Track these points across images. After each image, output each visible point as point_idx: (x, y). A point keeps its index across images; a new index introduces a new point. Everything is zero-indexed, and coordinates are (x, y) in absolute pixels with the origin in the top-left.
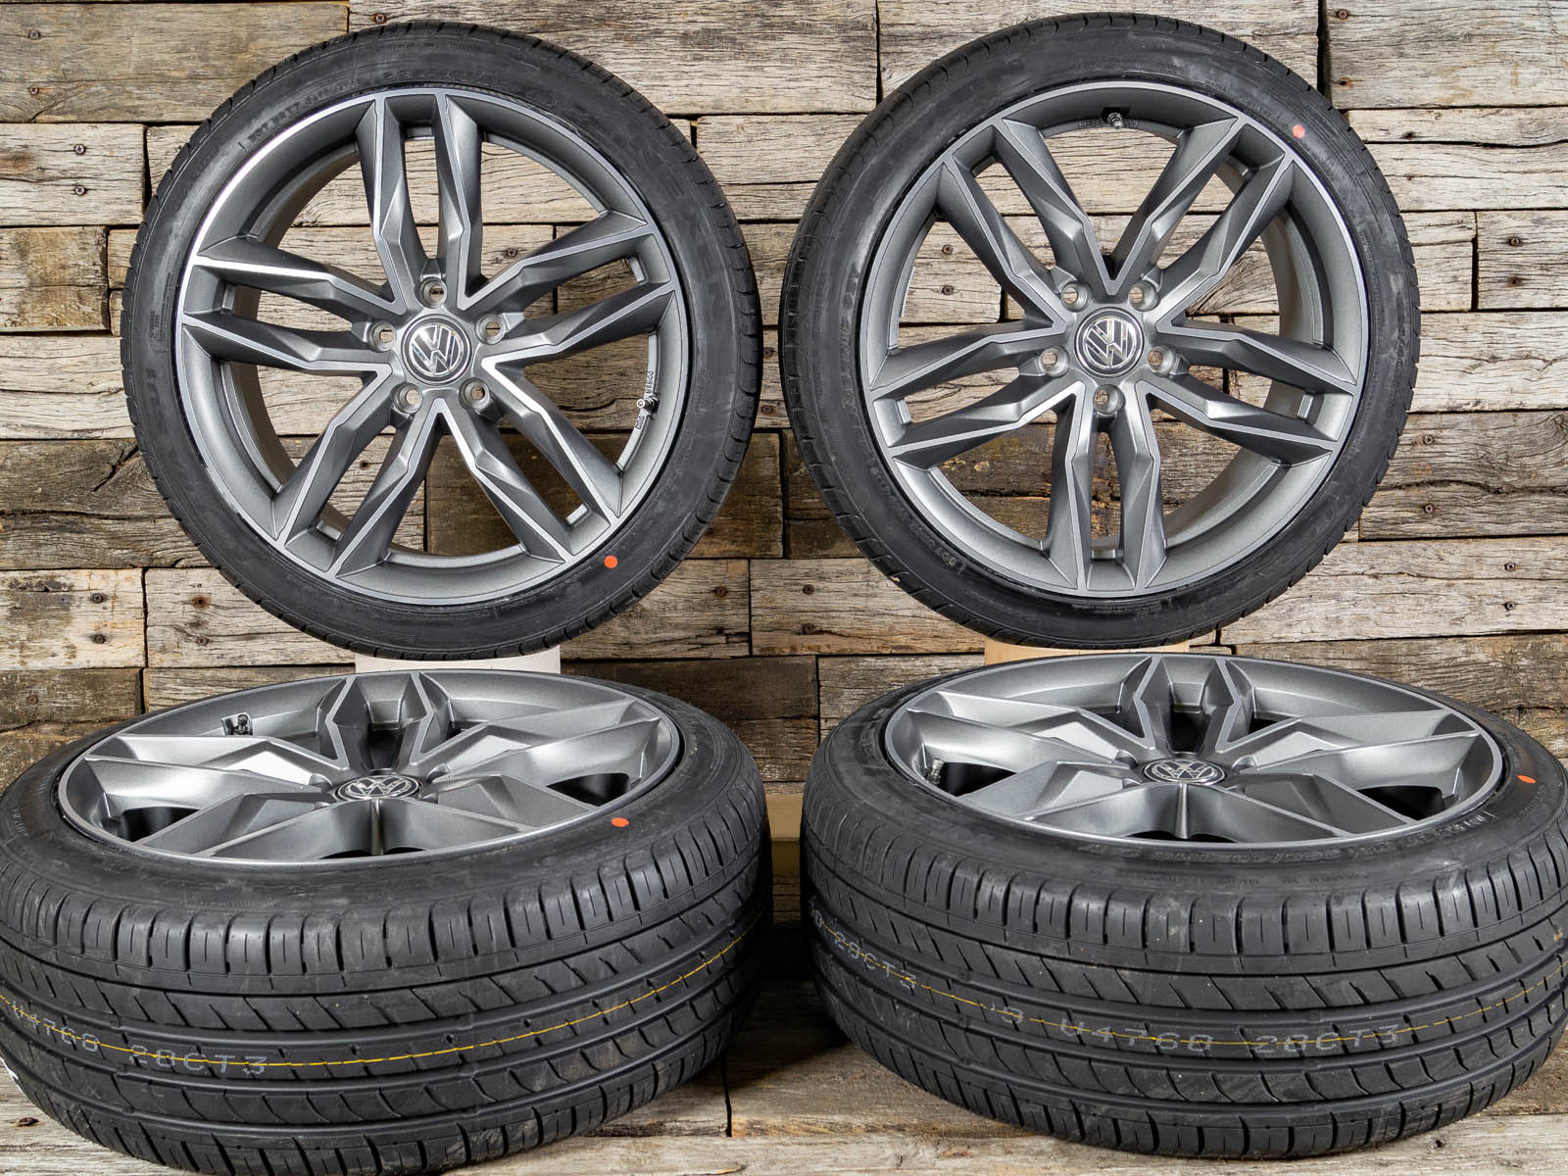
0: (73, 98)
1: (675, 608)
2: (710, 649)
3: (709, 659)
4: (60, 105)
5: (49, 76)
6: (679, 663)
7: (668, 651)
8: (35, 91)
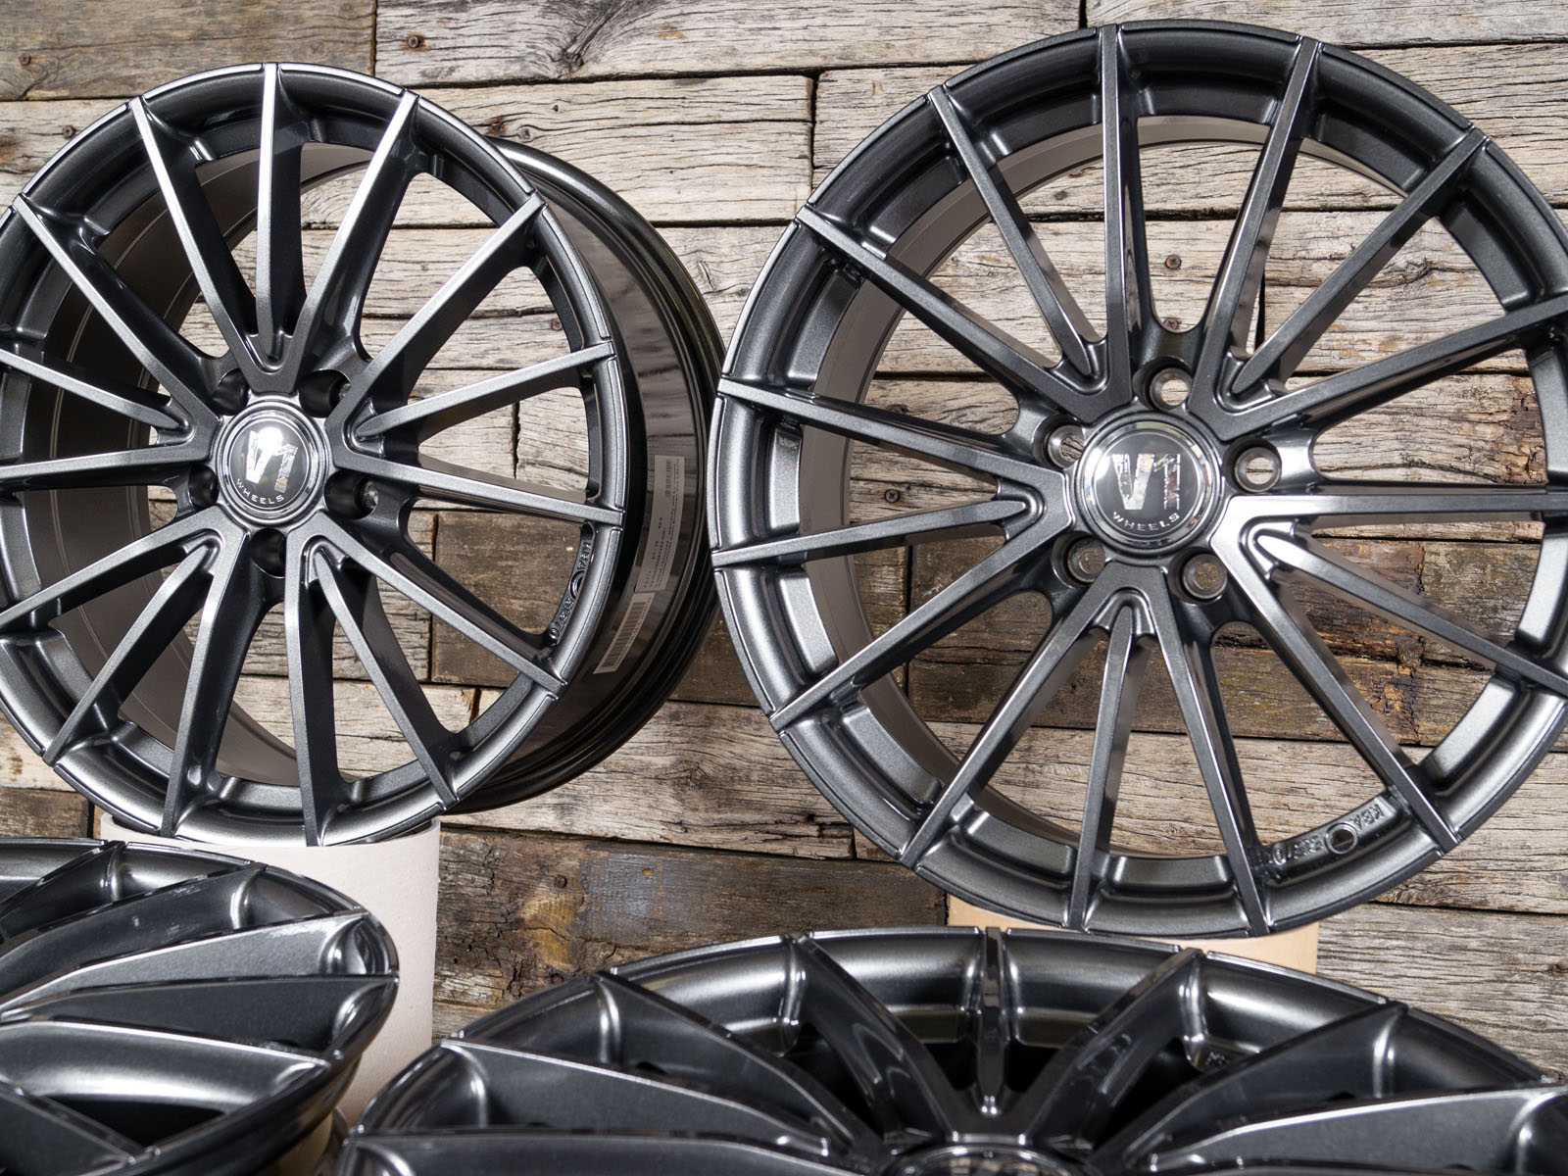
0: (66, 69)
1: (748, 780)
2: (796, 843)
3: (793, 857)
4: (52, 77)
5: (42, 42)
6: (750, 859)
7: (735, 840)
8: (27, 61)
